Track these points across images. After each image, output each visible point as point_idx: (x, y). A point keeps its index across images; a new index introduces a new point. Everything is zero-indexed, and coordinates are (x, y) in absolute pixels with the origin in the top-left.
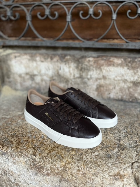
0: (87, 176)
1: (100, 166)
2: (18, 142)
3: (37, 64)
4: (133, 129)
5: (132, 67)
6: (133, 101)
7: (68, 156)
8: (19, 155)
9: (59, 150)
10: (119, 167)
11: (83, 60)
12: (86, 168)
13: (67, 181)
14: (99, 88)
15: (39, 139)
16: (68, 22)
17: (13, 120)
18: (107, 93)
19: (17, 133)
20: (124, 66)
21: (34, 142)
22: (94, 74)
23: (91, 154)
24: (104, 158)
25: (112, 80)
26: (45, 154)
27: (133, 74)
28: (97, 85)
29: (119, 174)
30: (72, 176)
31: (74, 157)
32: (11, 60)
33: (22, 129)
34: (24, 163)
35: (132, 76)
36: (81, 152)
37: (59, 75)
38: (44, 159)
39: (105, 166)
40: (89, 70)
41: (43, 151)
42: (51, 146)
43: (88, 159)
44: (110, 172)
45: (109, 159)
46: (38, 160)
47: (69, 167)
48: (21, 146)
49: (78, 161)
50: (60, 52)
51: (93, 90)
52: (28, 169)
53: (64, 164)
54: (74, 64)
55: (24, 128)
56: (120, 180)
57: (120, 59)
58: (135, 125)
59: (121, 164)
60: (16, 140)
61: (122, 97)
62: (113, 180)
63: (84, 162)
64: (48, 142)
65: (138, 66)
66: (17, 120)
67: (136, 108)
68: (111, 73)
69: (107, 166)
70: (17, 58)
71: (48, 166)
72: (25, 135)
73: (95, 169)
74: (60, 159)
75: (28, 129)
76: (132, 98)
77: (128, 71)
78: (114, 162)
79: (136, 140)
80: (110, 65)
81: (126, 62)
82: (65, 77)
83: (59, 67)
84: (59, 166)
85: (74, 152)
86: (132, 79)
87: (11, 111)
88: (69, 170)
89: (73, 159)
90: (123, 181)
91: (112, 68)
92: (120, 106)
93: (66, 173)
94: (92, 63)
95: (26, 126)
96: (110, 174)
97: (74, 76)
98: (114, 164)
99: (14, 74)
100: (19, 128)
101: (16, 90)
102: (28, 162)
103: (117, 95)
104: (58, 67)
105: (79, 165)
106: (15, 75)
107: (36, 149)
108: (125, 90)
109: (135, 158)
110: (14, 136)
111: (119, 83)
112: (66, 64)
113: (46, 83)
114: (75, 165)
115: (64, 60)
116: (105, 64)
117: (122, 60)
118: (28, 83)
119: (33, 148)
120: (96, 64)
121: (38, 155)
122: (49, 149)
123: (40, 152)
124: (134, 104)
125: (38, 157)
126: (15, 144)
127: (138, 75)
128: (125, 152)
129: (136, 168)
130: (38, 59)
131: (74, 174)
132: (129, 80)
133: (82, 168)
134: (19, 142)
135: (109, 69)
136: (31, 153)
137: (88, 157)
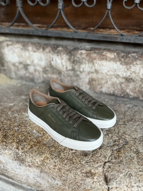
0: (62, 171)
1: (75, 164)
2: (4, 136)
3: (29, 54)
4: (116, 127)
5: (125, 63)
6: (125, 96)
7: (48, 152)
8: (4, 148)
9: (41, 146)
10: (92, 166)
11: (75, 52)
12: (62, 164)
13: (46, 173)
14: (91, 82)
15: (24, 133)
16: (60, 9)
17: (4, 111)
18: (99, 87)
19: (5, 126)
20: (117, 61)
21: (19, 136)
22: (86, 67)
23: (69, 151)
24: (80, 155)
25: (105, 74)
26: (27, 149)
27: (126, 69)
28: (90, 78)
29: (90, 172)
30: (50, 170)
31: (52, 153)
32: (3, 49)
33: (10, 122)
34: (9, 155)
35: (125, 72)
36: (60, 149)
37: (51, 66)
38: (26, 153)
39: (79, 163)
40: (81, 63)
41: (26, 146)
42: (34, 141)
43: (65, 156)
44: (82, 170)
45: (85, 157)
46: (21, 154)
47: (47, 162)
48: (7, 140)
49: (56, 158)
50: (53, 42)
51: (86, 84)
52: (12, 160)
53: (42, 159)
54: (66, 56)
55: (12, 121)
56: (91, 177)
57: (112, 53)
58: (119, 123)
59: (94, 163)
60: (3, 133)
61: (114, 92)
62: (85, 177)
63: (61, 158)
64: (32, 137)
65: (131, 61)
66: (7, 113)
67: (126, 104)
68: (103, 67)
69: (81, 164)
70: (9, 47)
71: (29, 160)
72: (12, 128)
73: (69, 166)
74: (40, 155)
75: (16, 122)
76: (124, 94)
77: (121, 66)
78: (88, 161)
79: (115, 139)
80: (102, 59)
81: (119, 57)
82: (57, 68)
83: (52, 58)
84: (38, 161)
85: (53, 149)
86: (125, 75)
87: (2, 102)
88: (47, 165)
89: (52, 155)
90: (93, 178)
91: (104, 63)
92: (110, 101)
93: (45, 167)
94: (84, 56)
95: (15, 119)
96: (82, 171)
97: (67, 68)
98: (87, 162)
99: (8, 62)
100: (8, 121)
101: (11, 78)
102: (12, 154)
103: (109, 90)
104: (50, 58)
105: (56, 161)
106: (9, 64)
107: (19, 144)
108: (117, 86)
109: (109, 158)
110: (2, 129)
111: (112, 78)
112: (58, 55)
113: (39, 73)
114: (52, 161)
115: (56, 51)
116: (97, 57)
117: (115, 54)
118: (22, 72)
119: (17, 142)
120: (88, 57)
121: (21, 149)
122: (32, 144)
123: (23, 147)
124: (125, 99)
125: (20, 151)
126: (2, 137)
127: (131, 70)
128: (101, 151)
129: (107, 168)
130: (30, 48)
131: (51, 168)
132: (121, 76)
133: (59, 164)
134: (6, 135)
135: (101, 63)
136: (15, 147)
137: (65, 154)
